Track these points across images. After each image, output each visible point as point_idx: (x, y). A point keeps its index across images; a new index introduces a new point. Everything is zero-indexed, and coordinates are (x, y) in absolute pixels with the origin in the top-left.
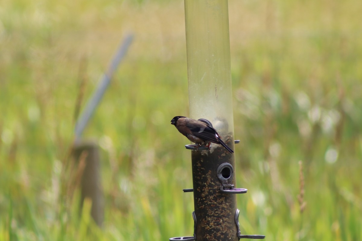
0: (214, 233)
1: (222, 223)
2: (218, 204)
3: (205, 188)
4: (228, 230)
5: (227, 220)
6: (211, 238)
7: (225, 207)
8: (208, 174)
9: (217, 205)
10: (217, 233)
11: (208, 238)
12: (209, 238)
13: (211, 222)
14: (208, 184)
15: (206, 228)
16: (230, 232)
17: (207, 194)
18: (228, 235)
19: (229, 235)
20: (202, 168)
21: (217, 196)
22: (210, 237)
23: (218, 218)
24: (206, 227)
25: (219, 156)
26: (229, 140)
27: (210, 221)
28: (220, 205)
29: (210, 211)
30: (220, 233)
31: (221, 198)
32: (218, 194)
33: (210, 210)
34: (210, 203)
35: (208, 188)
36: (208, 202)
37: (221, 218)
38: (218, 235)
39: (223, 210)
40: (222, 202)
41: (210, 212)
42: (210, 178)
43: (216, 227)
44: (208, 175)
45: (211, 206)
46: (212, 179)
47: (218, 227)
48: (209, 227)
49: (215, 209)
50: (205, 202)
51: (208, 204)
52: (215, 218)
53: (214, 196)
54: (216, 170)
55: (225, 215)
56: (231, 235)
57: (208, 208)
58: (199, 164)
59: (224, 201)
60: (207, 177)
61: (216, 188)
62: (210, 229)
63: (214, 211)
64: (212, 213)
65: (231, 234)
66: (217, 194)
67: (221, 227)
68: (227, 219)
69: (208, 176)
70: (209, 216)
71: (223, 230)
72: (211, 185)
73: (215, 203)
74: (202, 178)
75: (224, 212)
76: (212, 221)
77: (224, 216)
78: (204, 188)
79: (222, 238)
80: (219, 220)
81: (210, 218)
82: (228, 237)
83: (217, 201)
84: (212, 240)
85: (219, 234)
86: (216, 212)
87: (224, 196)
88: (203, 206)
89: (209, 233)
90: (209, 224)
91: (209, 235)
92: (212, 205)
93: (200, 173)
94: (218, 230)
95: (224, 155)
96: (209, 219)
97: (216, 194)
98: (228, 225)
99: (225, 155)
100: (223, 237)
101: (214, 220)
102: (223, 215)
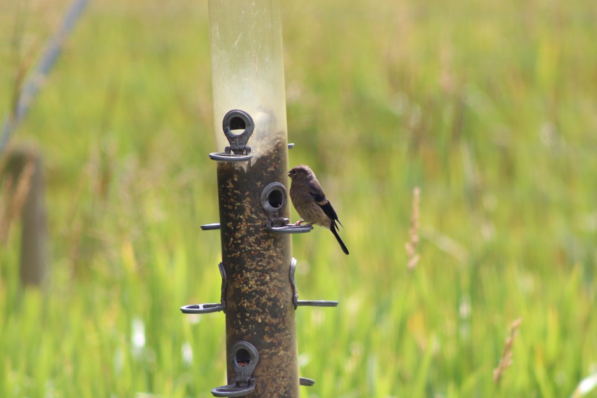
0: (255, 298)
1: (269, 281)
2: (263, 250)
3: (242, 224)
4: (278, 293)
5: (277, 276)
6: (250, 306)
7: (274, 254)
8: (246, 200)
9: (261, 252)
10: (261, 298)
11: (245, 306)
12: (247, 306)
13: (252, 281)
14: (247, 217)
15: (243, 290)
16: (282, 295)
17: (245, 233)
18: (278, 300)
19: (281, 301)
20: (236, 192)
21: (262, 238)
22: (249, 304)
23: (263, 273)
24: (243, 288)
25: (264, 171)
26: (280, 145)
27: (250, 279)
28: (265, 251)
29: (249, 262)
30: (266, 298)
31: (267, 240)
32: (263, 234)
33: (249, 260)
34: (249, 248)
35: (247, 223)
36: (247, 247)
37: (267, 273)
38: (263, 302)
39: (271, 261)
40: (269, 246)
41: (250, 264)
42: (250, 207)
43: (259, 288)
44: (245, 203)
45: (251, 254)
46: (253, 210)
47: (262, 288)
48: (247, 288)
49: (258, 258)
50: (242, 246)
51: (247, 250)
52: (258, 273)
53: (257, 238)
54: (260, 195)
55: (274, 268)
56: (283, 301)
57: (246, 257)
58: (231, 184)
59: (272, 245)
60: (244, 205)
61: (260, 223)
62: (250, 291)
63: (256, 262)
64: (252, 265)
65: (284, 299)
66: (261, 234)
67: (268, 287)
68: (277, 274)
69: (246, 205)
70: (248, 270)
71: (272, 293)
72: (250, 220)
73: (259, 248)
74: (236, 208)
75: (272, 263)
76: (252, 278)
77: (272, 270)
78: (240, 223)
79: (269, 306)
80: (264, 276)
81: (249, 273)
82: (278, 304)
83: (261, 246)
84: (253, 309)
85: (264, 300)
86: (260, 264)
87: (272, 238)
88: (238, 253)
89: (247, 299)
90: (247, 284)
91: (248, 301)
92: (252, 252)
93: (232, 199)
94: (262, 293)
95: (271, 170)
96: (248, 275)
97: (259, 234)
98: (279, 284)
99: (273, 169)
100: (271, 305)
101: (257, 276)
102: (270, 269)
